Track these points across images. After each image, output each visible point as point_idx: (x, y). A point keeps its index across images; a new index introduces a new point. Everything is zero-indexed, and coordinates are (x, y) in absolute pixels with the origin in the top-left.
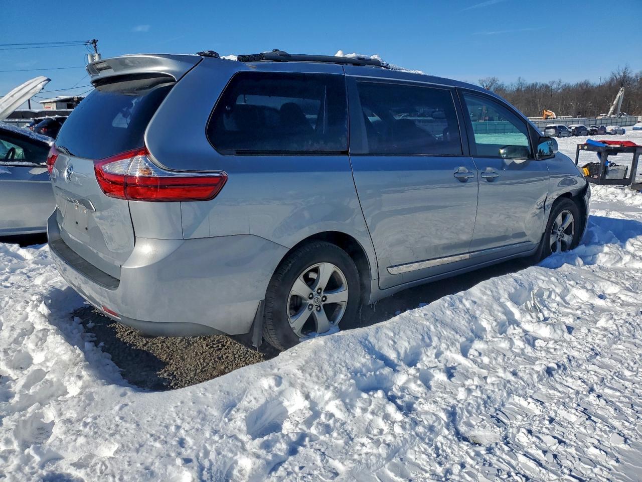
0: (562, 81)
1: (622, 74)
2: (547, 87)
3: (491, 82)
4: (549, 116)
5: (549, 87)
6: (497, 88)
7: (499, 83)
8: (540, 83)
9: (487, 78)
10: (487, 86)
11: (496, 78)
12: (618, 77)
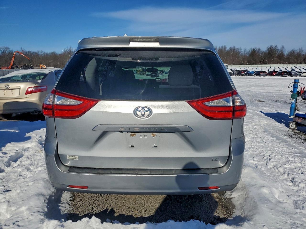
0: (43, 51)
1: (69, 50)
2: (36, 53)
3: (5, 49)
4: (43, 67)
5: (37, 53)
6: (9, 52)
7: (11, 49)
8: (32, 51)
9: (3, 47)
10: (3, 51)
11: (8, 47)
12: (68, 51)
